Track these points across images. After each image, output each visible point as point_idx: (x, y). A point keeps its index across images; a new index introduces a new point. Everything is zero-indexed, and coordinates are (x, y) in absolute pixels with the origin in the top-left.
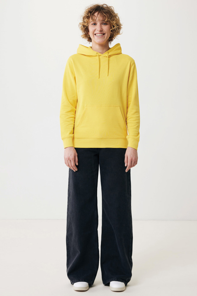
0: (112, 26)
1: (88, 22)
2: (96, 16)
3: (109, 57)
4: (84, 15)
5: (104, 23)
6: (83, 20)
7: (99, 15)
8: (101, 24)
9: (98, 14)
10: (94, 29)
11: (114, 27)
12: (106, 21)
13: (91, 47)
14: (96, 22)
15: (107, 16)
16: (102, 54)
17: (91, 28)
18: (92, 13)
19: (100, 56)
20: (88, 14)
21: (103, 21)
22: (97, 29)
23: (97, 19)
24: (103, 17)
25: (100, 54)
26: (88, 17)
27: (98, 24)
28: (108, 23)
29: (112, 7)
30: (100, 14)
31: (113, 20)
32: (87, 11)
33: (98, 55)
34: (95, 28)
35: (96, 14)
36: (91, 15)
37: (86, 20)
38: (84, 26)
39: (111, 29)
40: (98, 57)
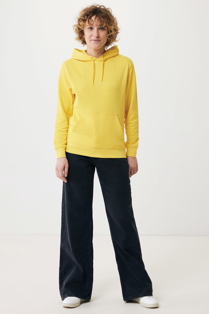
0: (109, 31)
1: (84, 26)
2: (94, 20)
3: (104, 61)
4: (79, 17)
5: (101, 28)
6: (79, 22)
7: (96, 20)
8: (98, 29)
9: (96, 18)
10: (90, 34)
11: (111, 32)
12: (104, 26)
13: (86, 51)
14: (93, 27)
15: (105, 21)
16: (98, 58)
17: (87, 33)
18: (89, 16)
19: (95, 61)
20: (84, 17)
21: (100, 26)
22: (94, 35)
23: (94, 23)
24: (101, 22)
25: (95, 58)
26: (84, 21)
27: (95, 29)
28: (106, 28)
29: (110, 9)
30: (97, 18)
31: (111, 25)
32: (84, 13)
33: (92, 60)
34: (92, 34)
35: (93, 18)
36: (87, 18)
37: (82, 23)
38: (79, 29)
39: (108, 35)
40: (92, 62)
